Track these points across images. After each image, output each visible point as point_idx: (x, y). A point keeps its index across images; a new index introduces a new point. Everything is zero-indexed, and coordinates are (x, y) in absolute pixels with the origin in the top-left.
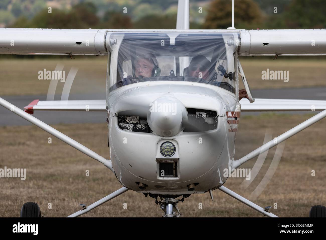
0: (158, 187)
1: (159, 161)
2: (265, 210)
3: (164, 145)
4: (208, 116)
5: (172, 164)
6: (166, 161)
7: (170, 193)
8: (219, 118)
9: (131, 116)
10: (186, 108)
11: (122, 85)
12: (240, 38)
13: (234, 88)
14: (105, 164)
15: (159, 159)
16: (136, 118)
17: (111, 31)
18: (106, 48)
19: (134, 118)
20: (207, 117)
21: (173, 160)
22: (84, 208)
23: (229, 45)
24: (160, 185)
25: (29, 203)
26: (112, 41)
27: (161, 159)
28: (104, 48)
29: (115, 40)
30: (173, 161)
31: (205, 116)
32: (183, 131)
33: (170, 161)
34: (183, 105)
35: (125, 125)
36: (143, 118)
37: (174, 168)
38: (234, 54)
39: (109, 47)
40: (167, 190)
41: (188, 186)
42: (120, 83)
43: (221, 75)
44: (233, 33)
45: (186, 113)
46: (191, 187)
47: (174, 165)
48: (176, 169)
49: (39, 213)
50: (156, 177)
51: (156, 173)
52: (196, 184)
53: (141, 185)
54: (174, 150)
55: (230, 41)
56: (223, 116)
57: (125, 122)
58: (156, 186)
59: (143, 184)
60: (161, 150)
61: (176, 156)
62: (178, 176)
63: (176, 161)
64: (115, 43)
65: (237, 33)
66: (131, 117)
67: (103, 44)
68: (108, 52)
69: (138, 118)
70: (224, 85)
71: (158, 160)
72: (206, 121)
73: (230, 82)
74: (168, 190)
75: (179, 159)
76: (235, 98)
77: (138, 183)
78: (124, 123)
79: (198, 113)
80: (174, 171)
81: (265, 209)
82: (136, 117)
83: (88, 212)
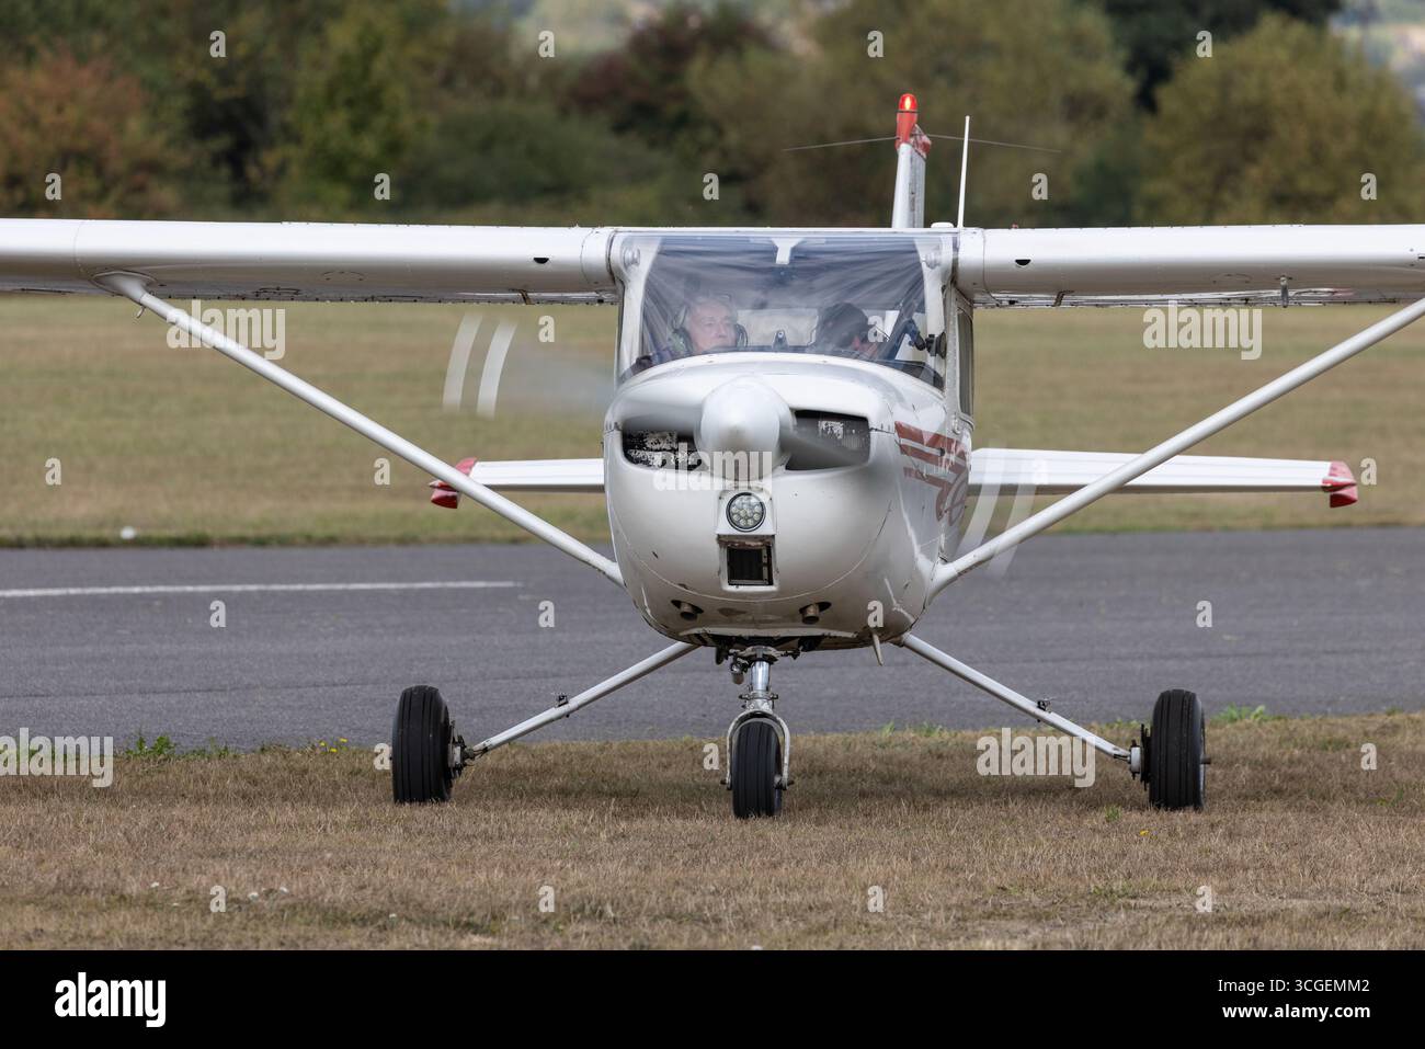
0: (729, 613)
1: (727, 543)
2: (1039, 707)
3: (737, 501)
4: (848, 431)
5: (759, 552)
6: (744, 544)
7: (762, 631)
8: (873, 433)
9: (658, 432)
10: (791, 409)
11: (651, 366)
12: (956, 248)
13: (942, 375)
14: (607, 572)
15: (725, 536)
16: (669, 438)
17: (625, 232)
18: (611, 273)
19: (664, 438)
20: (845, 433)
21: (761, 541)
22: (562, 700)
23: (932, 265)
24: (731, 607)
25: (416, 688)
26: (629, 255)
27: (729, 536)
28: (607, 274)
29: (636, 253)
30: (760, 543)
31: (841, 431)
32: (783, 467)
33: (753, 544)
34: (783, 400)
35: (640, 453)
36: (687, 437)
37: (765, 560)
38: (943, 290)
39: (620, 270)
40: (753, 625)
41: (803, 610)
42: (645, 361)
43: (910, 344)
44: (941, 236)
45: (791, 420)
46: (811, 612)
47: (765, 553)
48: (769, 565)
49: (443, 711)
50: (719, 584)
51: (719, 572)
52: (823, 606)
53: (686, 608)
54: (762, 514)
55: (933, 257)
56: (886, 428)
57: (642, 446)
58: (722, 611)
59: (690, 604)
60: (729, 515)
61: (766, 529)
62: (775, 581)
63: (768, 542)
64: (635, 262)
65: (950, 236)
66: (657, 435)
67: (603, 262)
68: (619, 285)
69: (675, 437)
70: (915, 369)
71: (721, 539)
72: (844, 443)
73: (931, 361)
74: (755, 623)
75: (773, 536)
76: (942, 402)
77: (677, 603)
78: (640, 448)
79: (824, 423)
80: (765, 570)
81: (1039, 703)
82: (671, 435)
83: (572, 711)
